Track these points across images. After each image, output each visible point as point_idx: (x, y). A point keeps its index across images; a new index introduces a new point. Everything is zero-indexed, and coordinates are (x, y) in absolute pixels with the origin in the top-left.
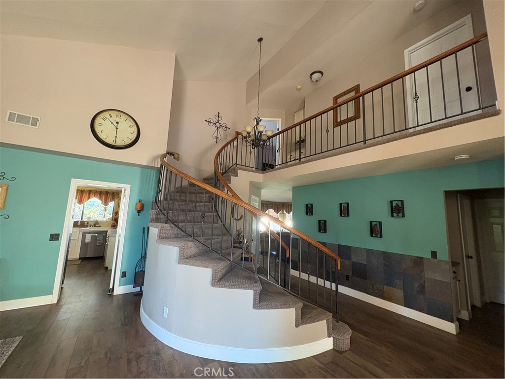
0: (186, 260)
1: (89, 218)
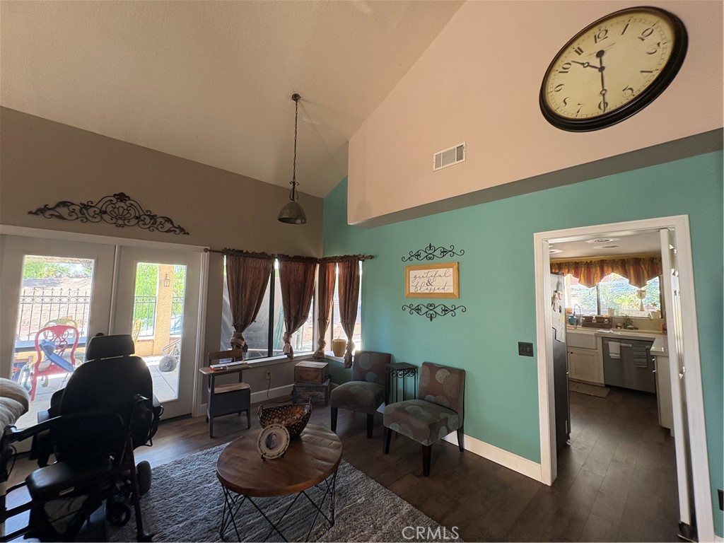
1: (611, 311)
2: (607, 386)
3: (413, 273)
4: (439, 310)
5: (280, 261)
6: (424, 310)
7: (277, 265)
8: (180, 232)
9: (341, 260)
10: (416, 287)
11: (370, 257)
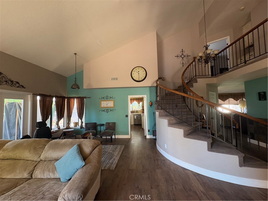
0: (171, 125)
1: (134, 109)
2: (134, 124)
3: (102, 102)
4: (109, 110)
5: (55, 98)
6: (106, 111)
8: (22, 87)
9: (77, 98)
10: (103, 105)
11: (88, 98)
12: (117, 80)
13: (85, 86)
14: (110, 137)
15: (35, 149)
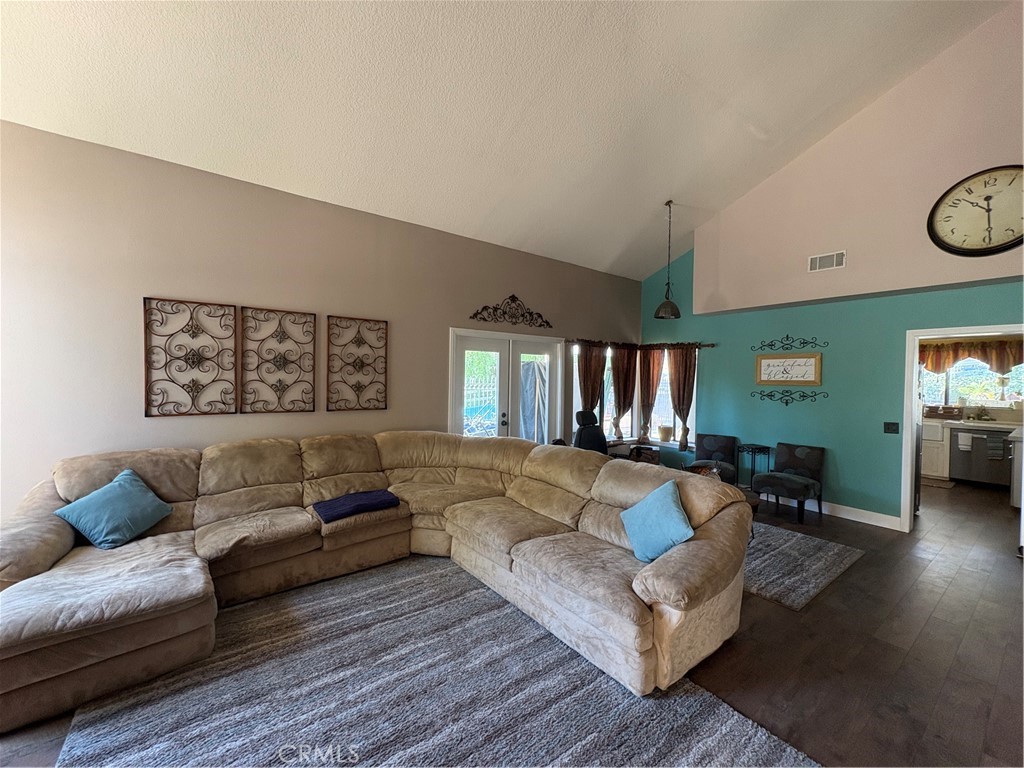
2: (952, 480)
3: (764, 362)
4: (796, 396)
5: (612, 348)
6: (778, 396)
7: (609, 353)
8: (547, 325)
9: (671, 347)
10: (769, 375)
11: (708, 346)
12: (840, 263)
13: (699, 306)
14: (794, 504)
15: (581, 470)
